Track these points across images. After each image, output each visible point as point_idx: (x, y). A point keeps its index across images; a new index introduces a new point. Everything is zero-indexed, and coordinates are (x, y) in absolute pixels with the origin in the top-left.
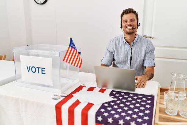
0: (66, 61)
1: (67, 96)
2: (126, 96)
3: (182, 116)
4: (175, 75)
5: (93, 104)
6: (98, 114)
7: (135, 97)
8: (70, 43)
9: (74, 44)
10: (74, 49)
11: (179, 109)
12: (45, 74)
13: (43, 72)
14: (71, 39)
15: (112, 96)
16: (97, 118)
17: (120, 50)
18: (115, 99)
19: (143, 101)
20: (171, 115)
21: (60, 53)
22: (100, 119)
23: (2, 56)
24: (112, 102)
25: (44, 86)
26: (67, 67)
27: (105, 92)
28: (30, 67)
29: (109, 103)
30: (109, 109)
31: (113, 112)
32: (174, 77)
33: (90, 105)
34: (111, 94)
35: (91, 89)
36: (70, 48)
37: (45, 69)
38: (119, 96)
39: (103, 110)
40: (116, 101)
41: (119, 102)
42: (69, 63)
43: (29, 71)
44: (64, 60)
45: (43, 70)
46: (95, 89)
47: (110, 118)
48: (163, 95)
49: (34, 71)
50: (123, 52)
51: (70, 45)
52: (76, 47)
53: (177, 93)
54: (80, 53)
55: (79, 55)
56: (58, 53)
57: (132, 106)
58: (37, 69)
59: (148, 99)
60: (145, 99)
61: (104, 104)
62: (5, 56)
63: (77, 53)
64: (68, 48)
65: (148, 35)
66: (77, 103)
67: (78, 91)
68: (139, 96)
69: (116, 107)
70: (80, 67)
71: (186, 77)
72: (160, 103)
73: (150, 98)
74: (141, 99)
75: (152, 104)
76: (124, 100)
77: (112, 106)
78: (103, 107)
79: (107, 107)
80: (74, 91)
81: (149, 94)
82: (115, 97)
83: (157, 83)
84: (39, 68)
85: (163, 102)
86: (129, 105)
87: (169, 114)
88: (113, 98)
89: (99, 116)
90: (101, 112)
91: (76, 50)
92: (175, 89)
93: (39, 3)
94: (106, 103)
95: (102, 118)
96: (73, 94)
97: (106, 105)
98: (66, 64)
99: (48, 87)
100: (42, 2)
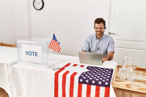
0: (51, 48)
1: (61, 69)
2: (97, 69)
3: (129, 80)
4: (126, 57)
5: (77, 73)
6: (80, 77)
7: (102, 70)
8: (53, 37)
9: (56, 38)
10: (56, 41)
11: (127, 76)
12: (37, 56)
13: (36, 55)
14: (54, 34)
15: (88, 69)
16: (80, 80)
17: (93, 42)
18: (90, 71)
19: (107, 72)
20: (122, 79)
21: (47, 43)
22: (81, 80)
23: (13, 45)
24: (88, 72)
25: (36, 63)
26: (51, 52)
27: (84, 67)
28: (28, 52)
29: (86, 72)
30: (86, 75)
31: (89, 77)
32: (125, 58)
33: (75, 74)
34: (88, 68)
35: (75, 65)
36: (53, 40)
37: (37, 53)
38: (92, 69)
39: (83, 76)
40: (91, 71)
41: (92, 72)
42: (52, 49)
43: (27, 54)
44: (49, 48)
45: (36, 53)
46: (77, 65)
47: (87, 80)
48: (119, 69)
49: (30, 54)
50: (95, 44)
51: (53, 38)
52: (57, 40)
53: (127, 68)
54: (59, 43)
55: (59, 44)
56: (46, 43)
57: (100, 74)
58: (32, 53)
59: (110, 71)
60: (107, 71)
61: (83, 73)
62: (15, 45)
63: (58, 43)
64: (52, 40)
65: (112, 32)
66: (68, 72)
67: (67, 66)
68: (104, 69)
69: (90, 74)
70: (58, 52)
71: (132, 58)
72: (117, 74)
73: (111, 70)
74: (105, 71)
75: (111, 74)
76: (95, 71)
77: (88, 74)
78: (83, 74)
79: (85, 74)
80: (65, 66)
81: (110, 68)
82: (90, 69)
83: (116, 62)
84: (33, 52)
85: (119, 73)
86: (98, 74)
87: (121, 79)
88: (89, 70)
89: (81, 79)
90: (82, 77)
91: (56, 42)
92: (126, 66)
93: (37, 9)
94: (85, 72)
95: (82, 80)
96: (65, 68)
97: (85, 73)
98: (50, 50)
99: (39, 64)
100: (39, 9)
